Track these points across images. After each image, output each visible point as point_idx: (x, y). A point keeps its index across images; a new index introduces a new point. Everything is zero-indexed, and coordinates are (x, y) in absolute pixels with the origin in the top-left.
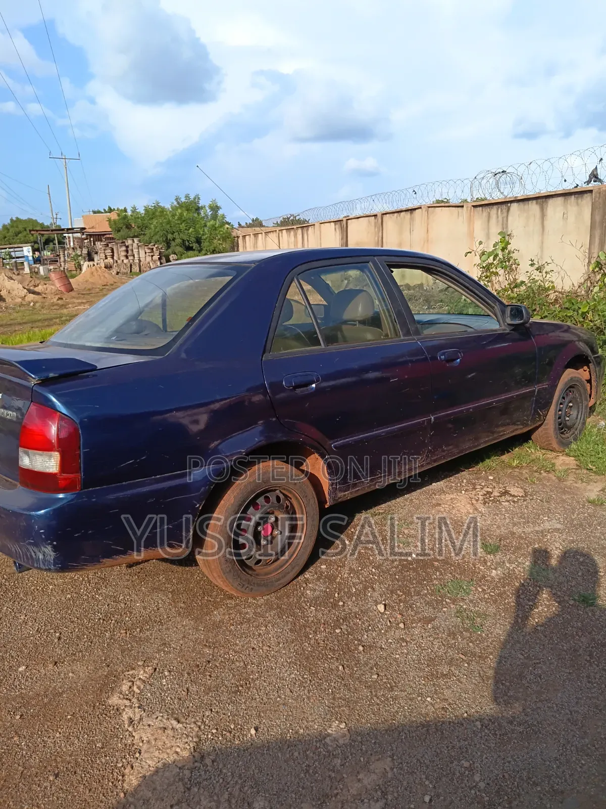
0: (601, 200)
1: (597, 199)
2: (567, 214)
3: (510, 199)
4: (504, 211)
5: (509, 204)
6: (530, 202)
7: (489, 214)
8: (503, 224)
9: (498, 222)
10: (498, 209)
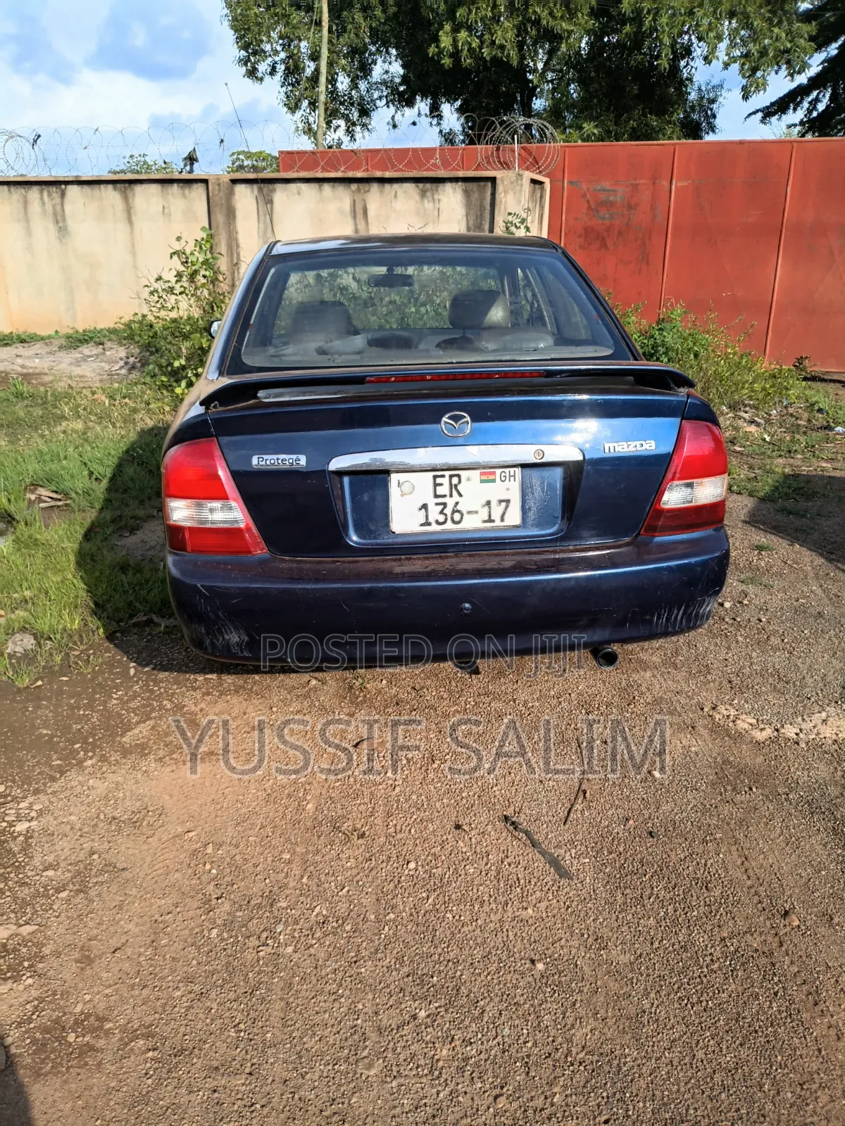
0: (222, 194)
1: (216, 193)
2: (169, 208)
3: (67, 179)
4: (54, 195)
5: (63, 187)
6: (102, 186)
7: (25, 197)
8: (55, 214)
9: (45, 212)
10: (41, 192)
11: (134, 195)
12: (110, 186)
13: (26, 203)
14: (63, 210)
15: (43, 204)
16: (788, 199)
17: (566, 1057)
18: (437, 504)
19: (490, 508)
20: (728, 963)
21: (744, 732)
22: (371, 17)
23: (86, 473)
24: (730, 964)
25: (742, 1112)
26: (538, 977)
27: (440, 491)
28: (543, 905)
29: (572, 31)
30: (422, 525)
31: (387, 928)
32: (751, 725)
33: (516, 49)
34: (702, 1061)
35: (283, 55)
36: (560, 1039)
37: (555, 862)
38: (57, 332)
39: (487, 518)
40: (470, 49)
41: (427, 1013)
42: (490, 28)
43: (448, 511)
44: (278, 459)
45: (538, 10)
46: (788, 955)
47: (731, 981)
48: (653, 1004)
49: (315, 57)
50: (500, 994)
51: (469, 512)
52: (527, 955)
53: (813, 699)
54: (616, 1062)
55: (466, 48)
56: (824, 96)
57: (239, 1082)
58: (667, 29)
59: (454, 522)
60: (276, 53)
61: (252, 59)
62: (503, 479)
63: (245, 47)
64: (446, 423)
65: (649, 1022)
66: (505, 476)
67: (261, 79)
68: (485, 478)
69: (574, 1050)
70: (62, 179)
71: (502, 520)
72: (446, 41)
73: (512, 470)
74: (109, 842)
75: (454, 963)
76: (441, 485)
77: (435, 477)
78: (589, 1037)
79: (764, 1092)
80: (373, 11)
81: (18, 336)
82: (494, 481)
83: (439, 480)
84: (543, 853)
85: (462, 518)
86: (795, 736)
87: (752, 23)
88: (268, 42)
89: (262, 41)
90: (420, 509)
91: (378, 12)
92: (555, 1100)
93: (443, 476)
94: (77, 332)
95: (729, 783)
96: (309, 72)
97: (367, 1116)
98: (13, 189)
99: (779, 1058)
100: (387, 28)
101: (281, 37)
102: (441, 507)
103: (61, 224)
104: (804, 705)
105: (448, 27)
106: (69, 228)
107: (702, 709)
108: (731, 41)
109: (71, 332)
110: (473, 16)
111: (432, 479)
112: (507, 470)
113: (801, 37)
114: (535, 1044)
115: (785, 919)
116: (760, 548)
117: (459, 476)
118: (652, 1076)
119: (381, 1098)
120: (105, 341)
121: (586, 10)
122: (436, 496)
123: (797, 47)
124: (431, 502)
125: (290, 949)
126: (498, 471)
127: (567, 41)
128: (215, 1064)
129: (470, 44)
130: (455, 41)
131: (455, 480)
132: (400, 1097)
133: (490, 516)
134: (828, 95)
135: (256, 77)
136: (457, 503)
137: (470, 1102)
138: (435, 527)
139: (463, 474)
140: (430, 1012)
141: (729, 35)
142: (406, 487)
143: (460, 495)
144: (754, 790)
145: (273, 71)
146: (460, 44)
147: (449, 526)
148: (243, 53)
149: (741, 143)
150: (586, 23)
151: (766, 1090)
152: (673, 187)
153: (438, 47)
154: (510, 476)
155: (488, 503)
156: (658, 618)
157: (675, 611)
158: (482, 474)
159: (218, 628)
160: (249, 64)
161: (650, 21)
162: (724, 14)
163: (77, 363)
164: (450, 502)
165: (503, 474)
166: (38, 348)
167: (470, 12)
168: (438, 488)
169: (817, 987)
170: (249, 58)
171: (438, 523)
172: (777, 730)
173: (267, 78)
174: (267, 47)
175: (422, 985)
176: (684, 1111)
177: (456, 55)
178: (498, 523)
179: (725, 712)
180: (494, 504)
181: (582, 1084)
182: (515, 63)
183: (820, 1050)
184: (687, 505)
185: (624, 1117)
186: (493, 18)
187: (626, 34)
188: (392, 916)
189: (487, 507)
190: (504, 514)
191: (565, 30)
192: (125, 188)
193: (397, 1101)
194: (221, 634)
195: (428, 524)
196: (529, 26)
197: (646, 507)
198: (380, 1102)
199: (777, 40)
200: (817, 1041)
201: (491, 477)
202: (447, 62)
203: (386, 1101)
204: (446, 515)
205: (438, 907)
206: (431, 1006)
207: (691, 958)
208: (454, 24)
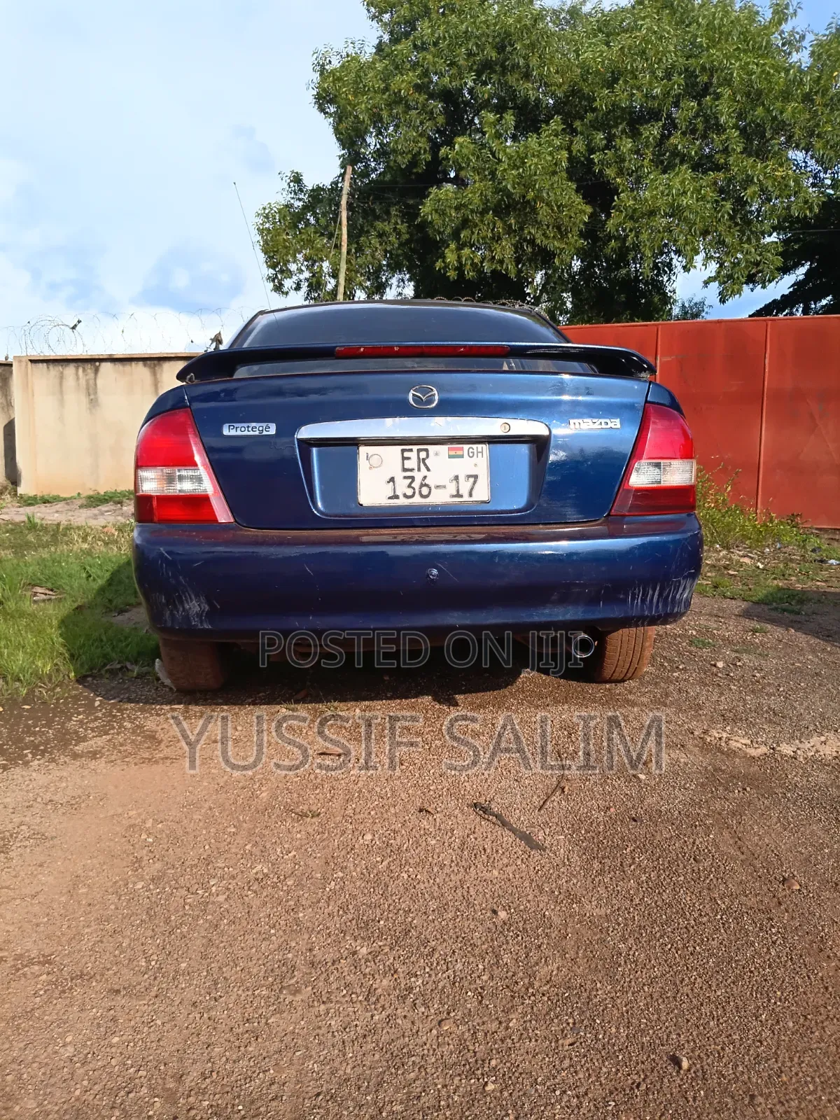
3: (101, 357)
4: (89, 371)
5: (97, 364)
6: (133, 363)
7: (62, 373)
8: (88, 389)
9: (79, 385)
10: (77, 368)
11: (162, 370)
12: (141, 364)
13: (61, 377)
14: (96, 384)
15: (78, 379)
16: (767, 375)
17: (527, 989)
18: (405, 478)
19: (458, 482)
20: (719, 917)
21: (737, 750)
22: (386, 243)
23: (84, 575)
24: (722, 918)
25: (734, 1037)
26: (499, 924)
27: (408, 464)
28: (510, 870)
29: (564, 248)
30: (390, 498)
31: (333, 883)
32: (745, 745)
33: (513, 263)
34: (687, 995)
35: (307, 274)
36: (521, 974)
37: (527, 839)
38: (79, 494)
39: (455, 493)
40: (473, 264)
41: (369, 950)
42: (490, 247)
43: (416, 485)
44: (248, 427)
45: (533, 231)
46: (787, 911)
47: (722, 931)
48: (631, 948)
49: (335, 275)
50: (454, 936)
51: (438, 487)
52: (488, 907)
53: (811, 728)
54: (585, 995)
55: (469, 262)
56: (797, 310)
57: (141, 1003)
58: (648, 244)
59: (422, 496)
60: (301, 271)
61: (279, 276)
62: (471, 455)
63: (273, 266)
64: (413, 395)
65: (625, 962)
66: (473, 453)
67: (287, 293)
68: (452, 453)
69: (537, 984)
70: (97, 357)
71: (471, 495)
72: (451, 257)
73: (480, 446)
74: (42, 817)
75: (405, 911)
76: (409, 458)
77: (403, 451)
78: (554, 973)
79: (761, 1021)
80: (388, 237)
81: (42, 498)
82: (462, 456)
83: (406, 454)
84: (513, 831)
85: (430, 493)
86: (792, 754)
87: (724, 241)
88: (294, 262)
89: (289, 261)
90: (388, 482)
91: (393, 238)
92: (511, 1025)
93: (411, 450)
94: (98, 493)
95: (721, 784)
96: (330, 287)
97: (286, 1034)
98: (51, 367)
99: (779, 993)
100: (400, 252)
101: (306, 259)
102: (410, 480)
103: (92, 397)
104: (800, 732)
105: (453, 246)
106: (100, 400)
107: (692, 733)
108: (707, 254)
109: (91, 493)
110: (475, 237)
111: (400, 452)
112: (474, 446)
113: (769, 252)
114: (492, 978)
115: (783, 885)
116: (754, 631)
117: (427, 450)
118: (628, 1007)
119: (305, 1019)
120: (124, 500)
121: (576, 231)
122: (405, 470)
123: (766, 259)
124: (399, 475)
125: (221, 898)
126: (466, 447)
127: (559, 257)
128: (116, 987)
129: (473, 260)
130: (459, 257)
131: (423, 455)
132: (327, 1019)
133: (458, 491)
134: (800, 310)
135: (283, 292)
136: (425, 477)
137: (410, 1025)
138: (402, 501)
139: (431, 448)
140: (372, 949)
141: (704, 248)
142: (374, 460)
143: (428, 470)
144: (748, 789)
145: (298, 288)
146: (464, 260)
147: (417, 500)
148: (271, 271)
149: (719, 322)
150: (576, 241)
151: (764, 1020)
152: (658, 362)
153: (444, 262)
154: (478, 452)
155: (457, 478)
156: (633, 599)
157: (650, 592)
158: (449, 449)
159: (179, 595)
160: (276, 281)
161: (632, 238)
162: (698, 232)
163: (95, 517)
164: (418, 477)
165: (471, 450)
166: (60, 506)
167: (473, 233)
168: (405, 461)
169: (822, 937)
170: (276, 274)
171: (405, 496)
172: (773, 749)
173: (292, 293)
174: (293, 267)
175: (365, 928)
176: (665, 1037)
177: (460, 269)
178: (466, 498)
179: (717, 735)
180: (461, 479)
181: (544, 1012)
182: (513, 276)
183: (827, 988)
184: (655, 485)
185: (592, 1041)
186: (493, 238)
187: (612, 248)
188: (341, 874)
189: (454, 482)
190: (472, 489)
191: (557, 248)
192: (155, 366)
193: (324, 1022)
194: (182, 603)
195: (396, 497)
196: (525, 244)
197: (614, 487)
198: (302, 1023)
199: (747, 253)
200: (822, 980)
201: (459, 453)
202: (452, 274)
203: (309, 1022)
204: (414, 489)
205: (392, 868)
206: (375, 945)
207: (677, 912)
208: (459, 244)
